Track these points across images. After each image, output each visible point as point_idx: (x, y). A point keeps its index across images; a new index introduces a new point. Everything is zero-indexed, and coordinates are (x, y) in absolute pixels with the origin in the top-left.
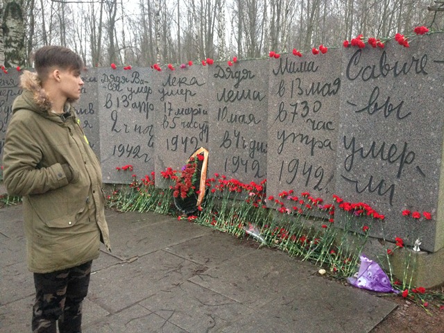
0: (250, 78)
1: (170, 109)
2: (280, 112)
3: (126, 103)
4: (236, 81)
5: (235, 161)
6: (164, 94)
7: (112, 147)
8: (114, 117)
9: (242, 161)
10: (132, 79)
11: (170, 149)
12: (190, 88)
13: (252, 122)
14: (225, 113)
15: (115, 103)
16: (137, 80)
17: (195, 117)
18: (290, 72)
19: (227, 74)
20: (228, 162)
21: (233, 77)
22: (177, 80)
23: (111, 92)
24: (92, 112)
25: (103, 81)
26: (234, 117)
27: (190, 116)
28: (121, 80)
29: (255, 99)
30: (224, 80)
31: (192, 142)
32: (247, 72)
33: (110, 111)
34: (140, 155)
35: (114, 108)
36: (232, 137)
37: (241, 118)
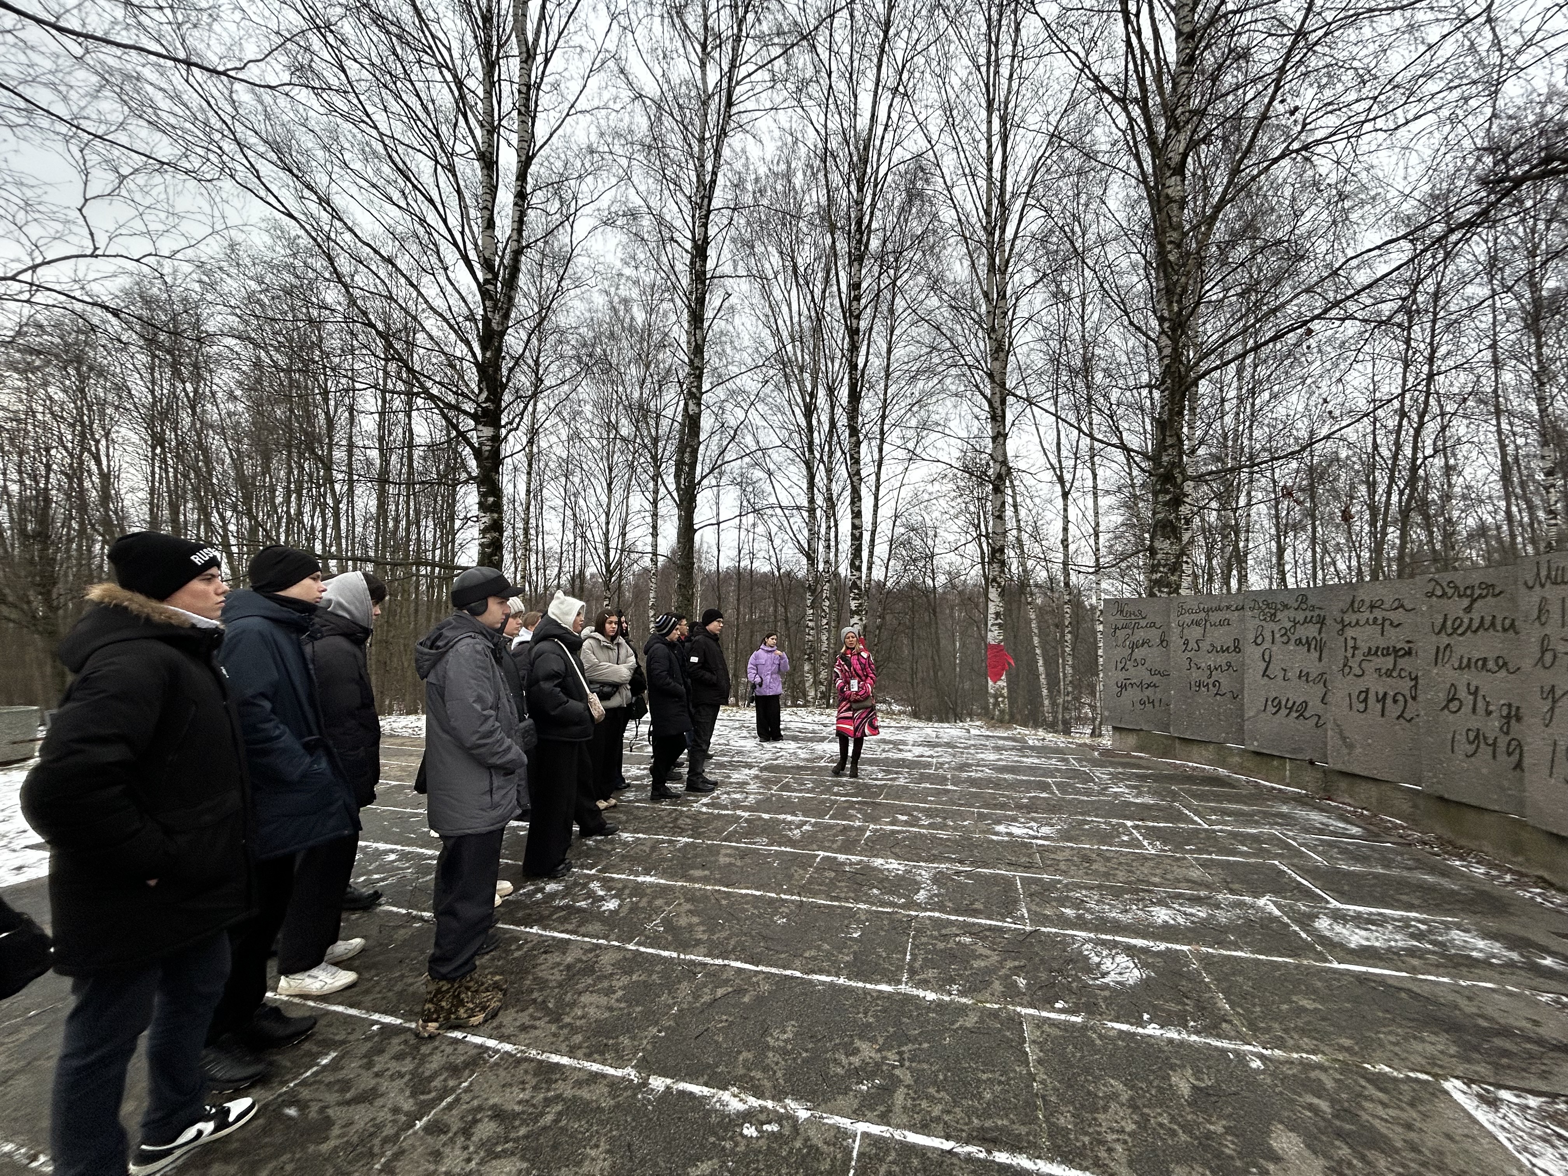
0: (1495, 596)
1: (1355, 648)
2: (1543, 653)
3: (1285, 639)
4: (1466, 602)
5: (1471, 738)
6: (1344, 626)
7: (1263, 700)
8: (1267, 658)
9: (1485, 738)
10: (1296, 605)
11: (1355, 708)
12: (1392, 615)
13: (1503, 671)
14: (1448, 653)
15: (1269, 638)
16: (1303, 606)
17: (1399, 660)
18: (1555, 583)
19: (1450, 592)
20: (1458, 737)
21: (1460, 596)
22: (1367, 604)
23: (1263, 623)
24: (1237, 649)
25: (1252, 609)
26: (1465, 661)
27: (1391, 659)
28: (1279, 606)
29: (1505, 630)
30: (1444, 600)
31: (1395, 701)
32: (1488, 586)
33: (1261, 649)
34: (1307, 715)
35: (1266, 645)
36: (1462, 694)
37: (1480, 663)
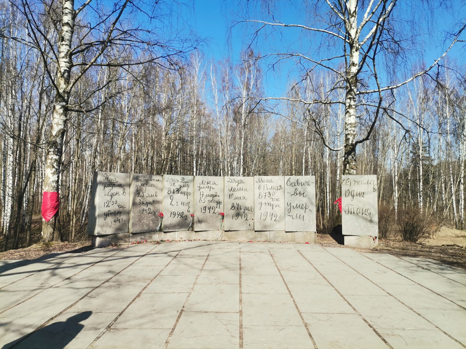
0: (243, 183)
1: (203, 195)
2: (260, 196)
3: (178, 192)
4: (237, 184)
5: (237, 215)
6: (200, 188)
7: (170, 213)
8: (172, 198)
9: (240, 215)
10: (181, 181)
11: (202, 212)
12: (212, 186)
13: (244, 199)
14: (232, 196)
15: (172, 191)
16: (183, 181)
17: (214, 198)
18: (263, 182)
19: (233, 181)
21: (235, 183)
22: (206, 182)
23: (171, 186)
24: (156, 196)
25: (167, 181)
26: (236, 198)
27: (212, 197)
28: (176, 181)
29: (245, 191)
30: (232, 183)
31: (213, 209)
32: (242, 181)
33: (169, 195)
34: (183, 216)
35: (172, 194)
36: (235, 205)
37: (239, 198)
